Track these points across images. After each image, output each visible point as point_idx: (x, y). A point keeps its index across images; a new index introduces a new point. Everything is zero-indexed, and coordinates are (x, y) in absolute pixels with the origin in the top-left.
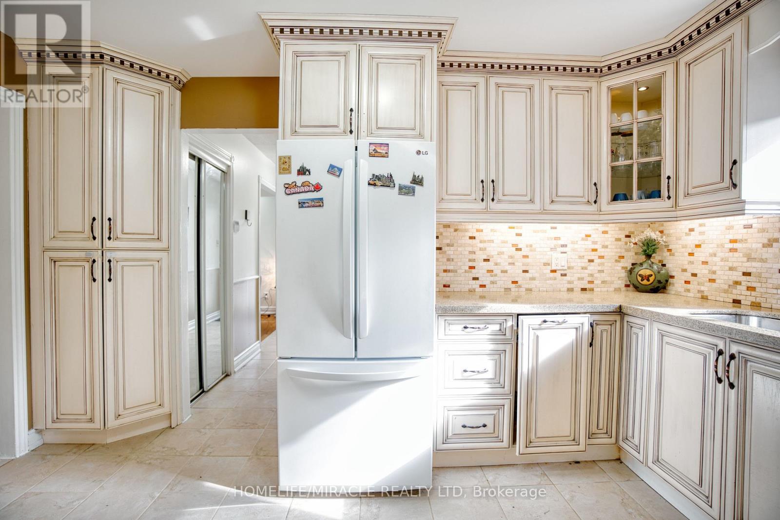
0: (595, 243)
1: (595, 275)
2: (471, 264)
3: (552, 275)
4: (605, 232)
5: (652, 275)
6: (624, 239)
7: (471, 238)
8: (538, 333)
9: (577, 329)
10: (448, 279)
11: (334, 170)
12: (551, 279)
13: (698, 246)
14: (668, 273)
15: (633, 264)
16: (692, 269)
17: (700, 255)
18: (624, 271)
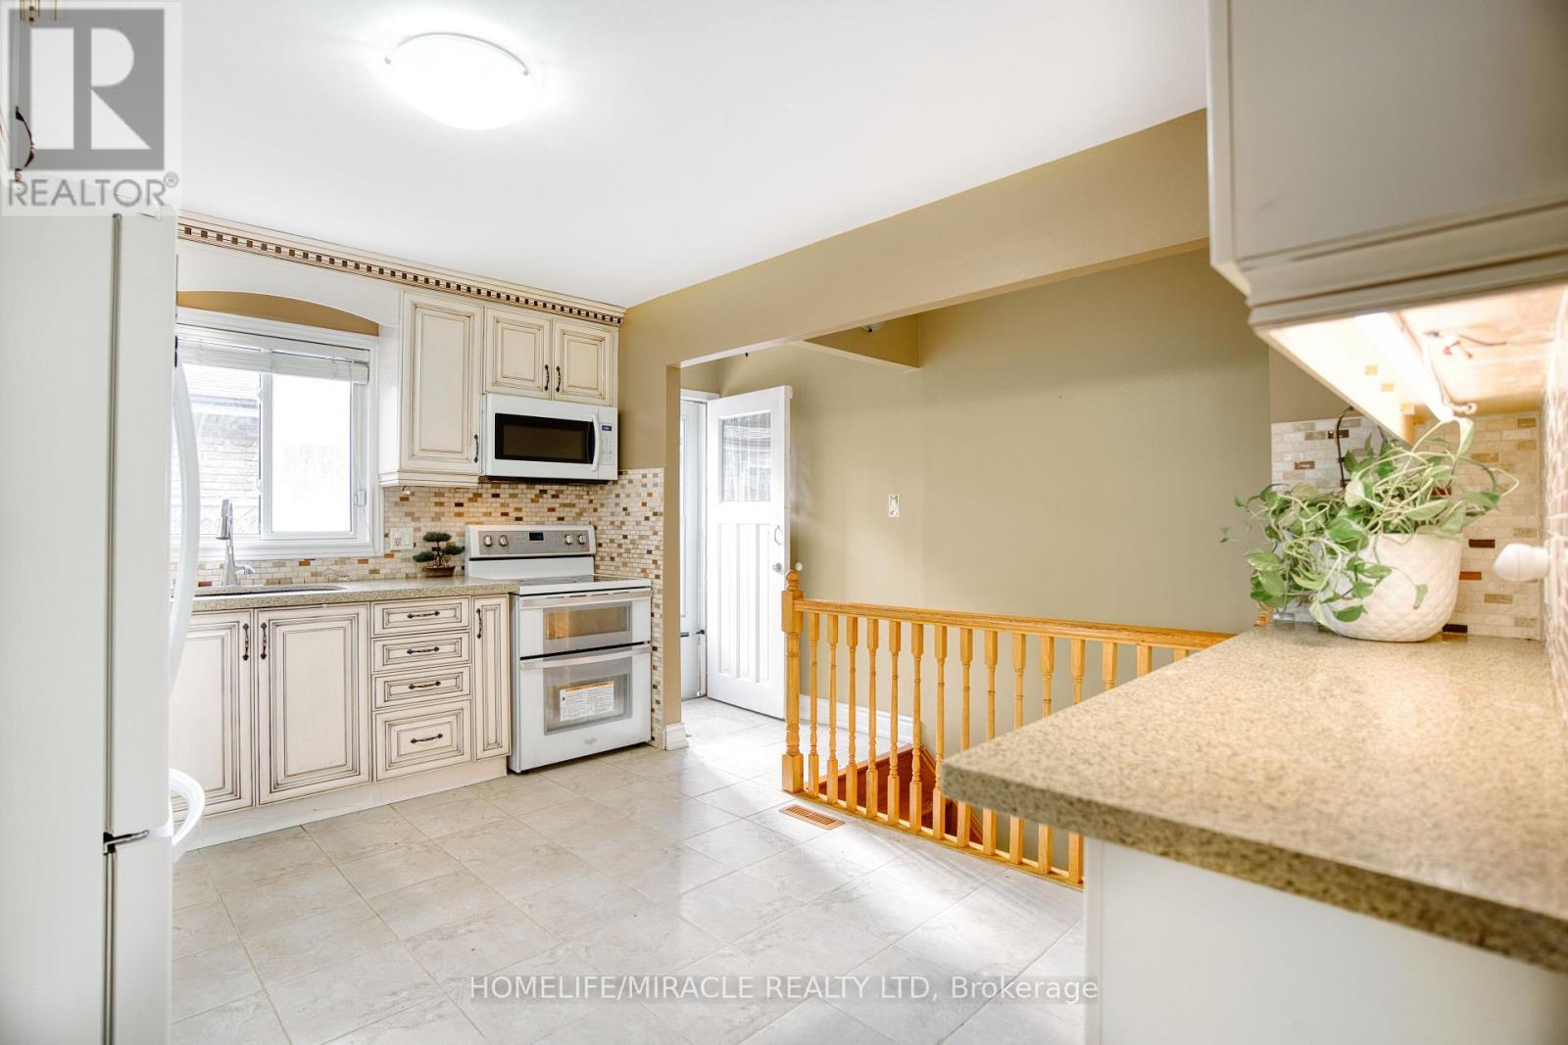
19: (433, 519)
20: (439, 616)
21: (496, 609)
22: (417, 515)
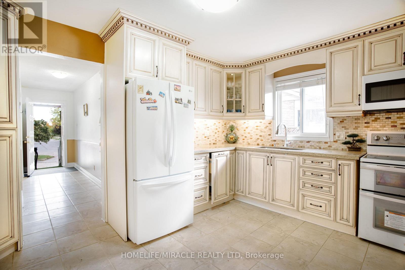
0: (217, 126)
1: (217, 138)
3: (205, 138)
4: (219, 123)
5: (233, 138)
6: (224, 125)
8: (217, 158)
9: (226, 156)
12: (205, 140)
13: (247, 128)
14: (237, 137)
15: (227, 134)
16: (245, 135)
17: (247, 131)
18: (224, 136)
19: (354, 129)
20: (323, 164)
21: (349, 165)
22: (347, 127)
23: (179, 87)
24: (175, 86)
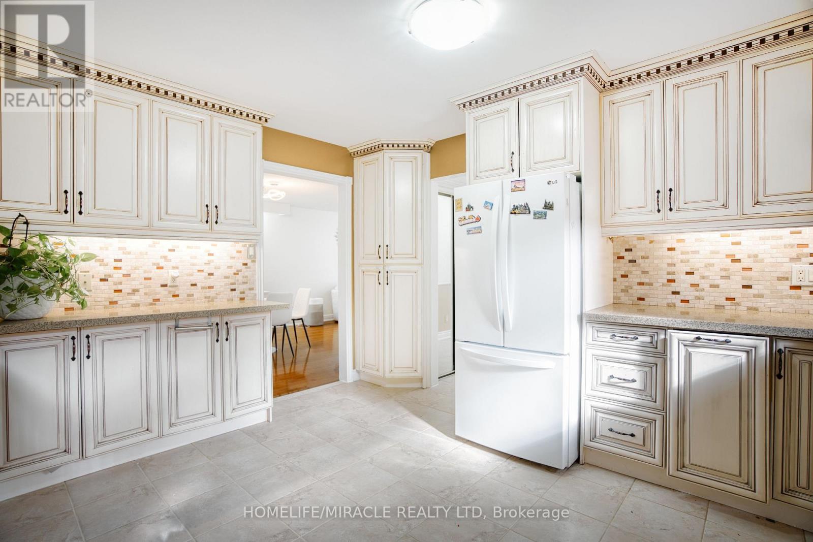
2: (670, 277)
3: (794, 292)
7: (669, 249)
8: (692, 350)
10: (643, 292)
11: (489, 205)
12: (791, 297)
23: (520, 183)
24: (513, 183)
